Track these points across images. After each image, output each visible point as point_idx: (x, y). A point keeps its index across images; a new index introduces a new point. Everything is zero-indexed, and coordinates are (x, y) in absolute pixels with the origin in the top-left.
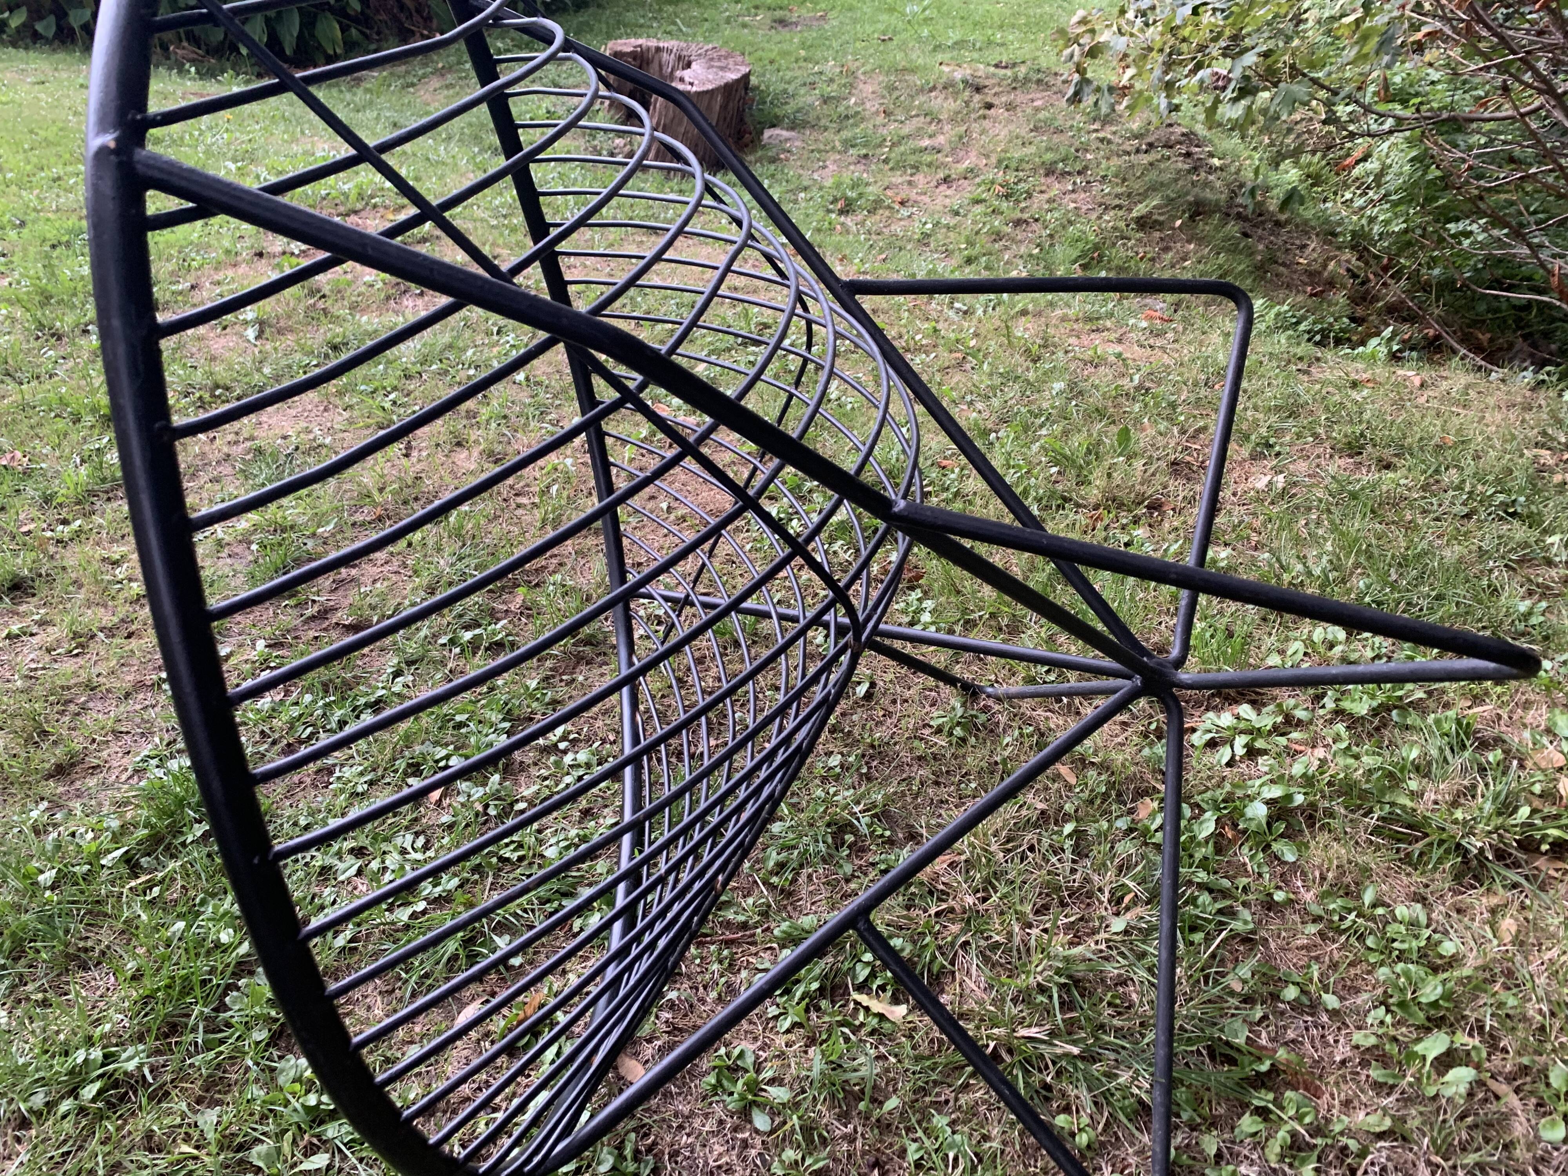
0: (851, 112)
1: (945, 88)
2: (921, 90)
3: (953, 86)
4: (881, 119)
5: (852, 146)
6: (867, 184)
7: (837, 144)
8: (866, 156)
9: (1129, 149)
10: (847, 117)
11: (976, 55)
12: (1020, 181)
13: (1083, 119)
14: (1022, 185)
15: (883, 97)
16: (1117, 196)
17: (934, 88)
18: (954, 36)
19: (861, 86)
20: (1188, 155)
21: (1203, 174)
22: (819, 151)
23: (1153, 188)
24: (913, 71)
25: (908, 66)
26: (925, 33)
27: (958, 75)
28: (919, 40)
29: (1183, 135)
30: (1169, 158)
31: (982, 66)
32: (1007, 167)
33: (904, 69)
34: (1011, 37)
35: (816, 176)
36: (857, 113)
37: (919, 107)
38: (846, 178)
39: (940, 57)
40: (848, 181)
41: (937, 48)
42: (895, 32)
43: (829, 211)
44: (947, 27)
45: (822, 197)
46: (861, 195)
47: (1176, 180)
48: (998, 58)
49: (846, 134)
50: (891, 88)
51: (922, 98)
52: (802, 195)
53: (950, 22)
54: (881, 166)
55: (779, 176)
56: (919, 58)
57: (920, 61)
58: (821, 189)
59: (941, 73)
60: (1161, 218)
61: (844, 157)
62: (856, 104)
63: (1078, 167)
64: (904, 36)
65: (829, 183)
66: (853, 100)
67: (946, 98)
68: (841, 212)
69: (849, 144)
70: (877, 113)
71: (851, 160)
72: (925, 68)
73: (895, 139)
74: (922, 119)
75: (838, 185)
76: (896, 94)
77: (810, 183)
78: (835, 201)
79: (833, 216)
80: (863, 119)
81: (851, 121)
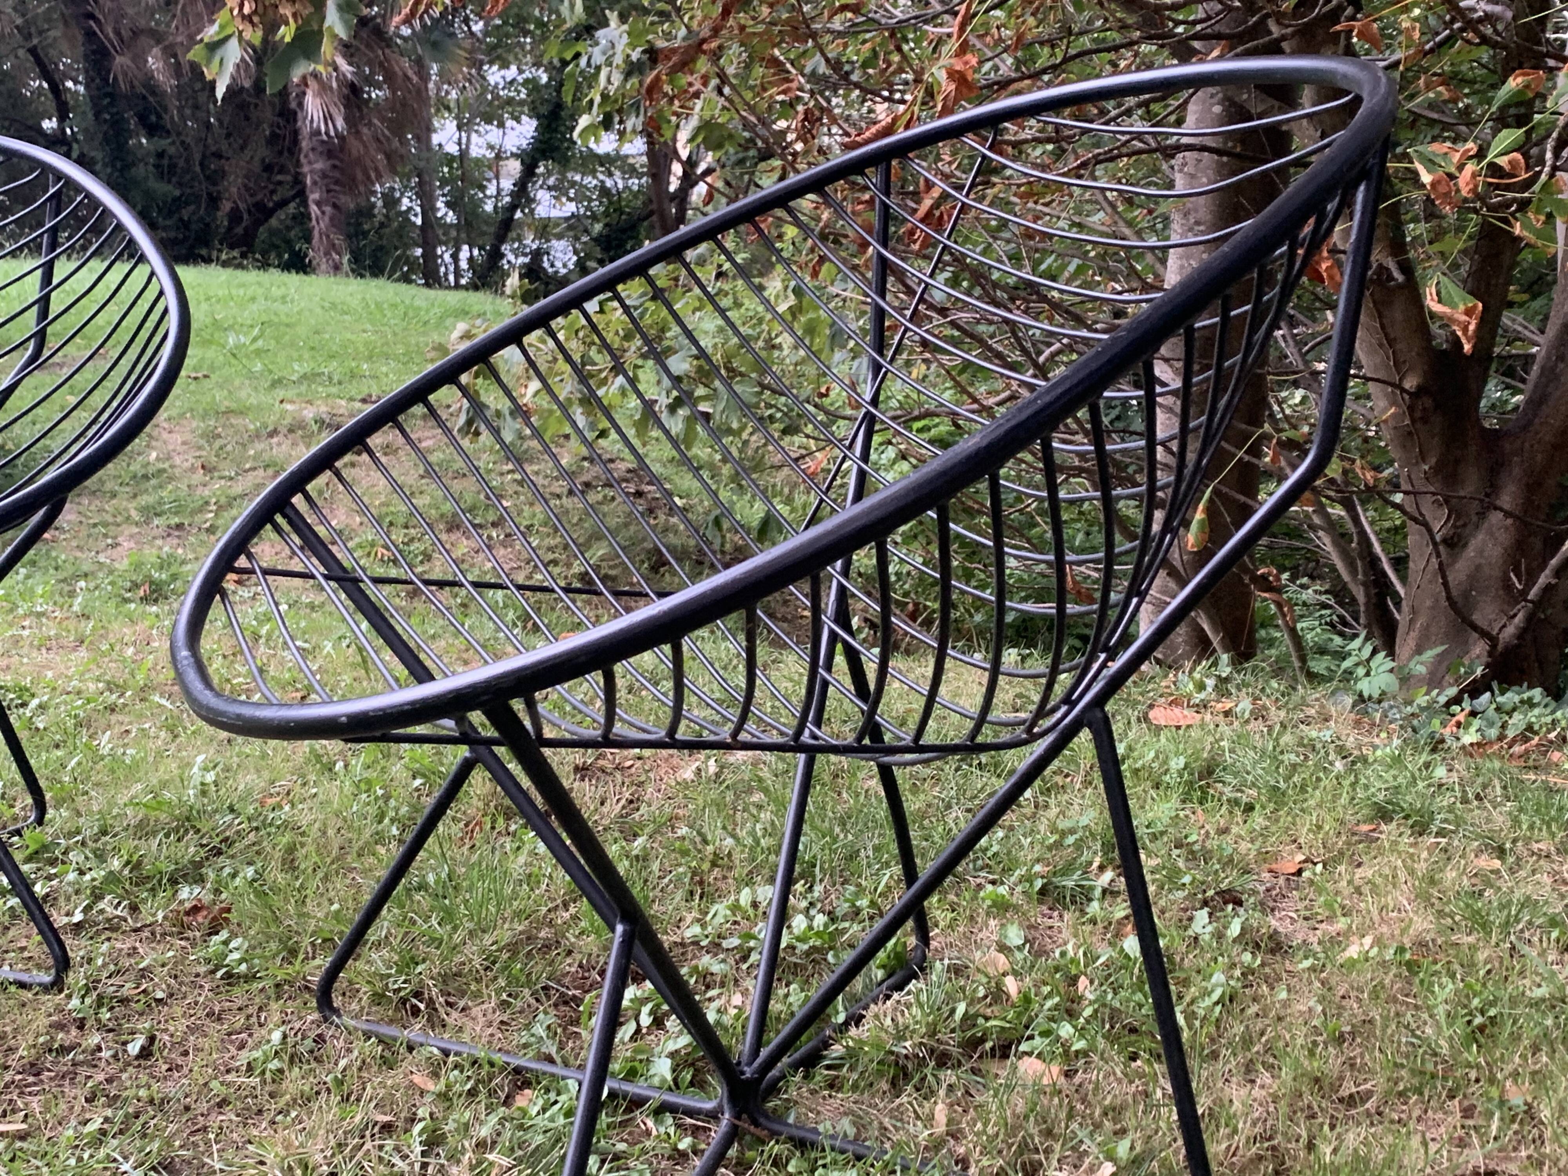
0: (151, 470)
1: (291, 431)
2: (257, 436)
3: (301, 427)
4: (199, 476)
5: (157, 515)
6: (183, 562)
7: (134, 513)
8: (179, 526)
9: (558, 491)
10: (146, 477)
11: (334, 390)
12: (412, 540)
13: (492, 458)
14: (417, 545)
15: (200, 448)
16: (550, 549)
17: (274, 433)
18: (299, 368)
19: (165, 435)
20: (639, 494)
21: (662, 517)
22: (105, 525)
23: (596, 536)
24: (241, 413)
25: (234, 406)
26: (258, 367)
27: (309, 414)
28: (251, 375)
29: (629, 471)
30: (613, 499)
31: (343, 403)
32: (391, 524)
33: (229, 412)
34: (384, 369)
35: (102, 558)
36: (161, 471)
37: (255, 458)
38: (150, 554)
39: (281, 393)
40: (153, 559)
41: (277, 383)
42: (212, 368)
43: (127, 601)
44: (291, 359)
45: (112, 583)
46: (174, 577)
47: (626, 525)
48: (366, 391)
49: (145, 500)
50: (212, 436)
51: (259, 446)
52: (82, 584)
53: (295, 355)
54: (204, 536)
55: (42, 563)
56: (248, 395)
57: (253, 401)
58: (111, 572)
59: (283, 414)
60: (612, 572)
61: (144, 529)
62: (158, 459)
63: (491, 517)
64: (226, 371)
65: (123, 565)
66: (154, 455)
67: (294, 444)
68: (145, 599)
69: (151, 512)
70: (193, 469)
71: (156, 532)
72: (259, 408)
73: (223, 500)
74: (261, 473)
75: (138, 566)
76: (218, 443)
77: (95, 567)
78: (136, 586)
79: (133, 606)
80: (171, 479)
81: (153, 482)
